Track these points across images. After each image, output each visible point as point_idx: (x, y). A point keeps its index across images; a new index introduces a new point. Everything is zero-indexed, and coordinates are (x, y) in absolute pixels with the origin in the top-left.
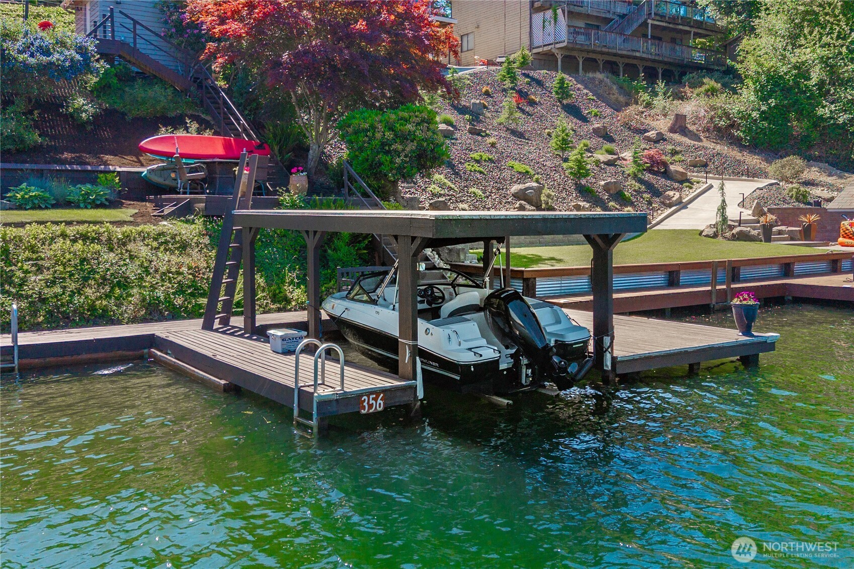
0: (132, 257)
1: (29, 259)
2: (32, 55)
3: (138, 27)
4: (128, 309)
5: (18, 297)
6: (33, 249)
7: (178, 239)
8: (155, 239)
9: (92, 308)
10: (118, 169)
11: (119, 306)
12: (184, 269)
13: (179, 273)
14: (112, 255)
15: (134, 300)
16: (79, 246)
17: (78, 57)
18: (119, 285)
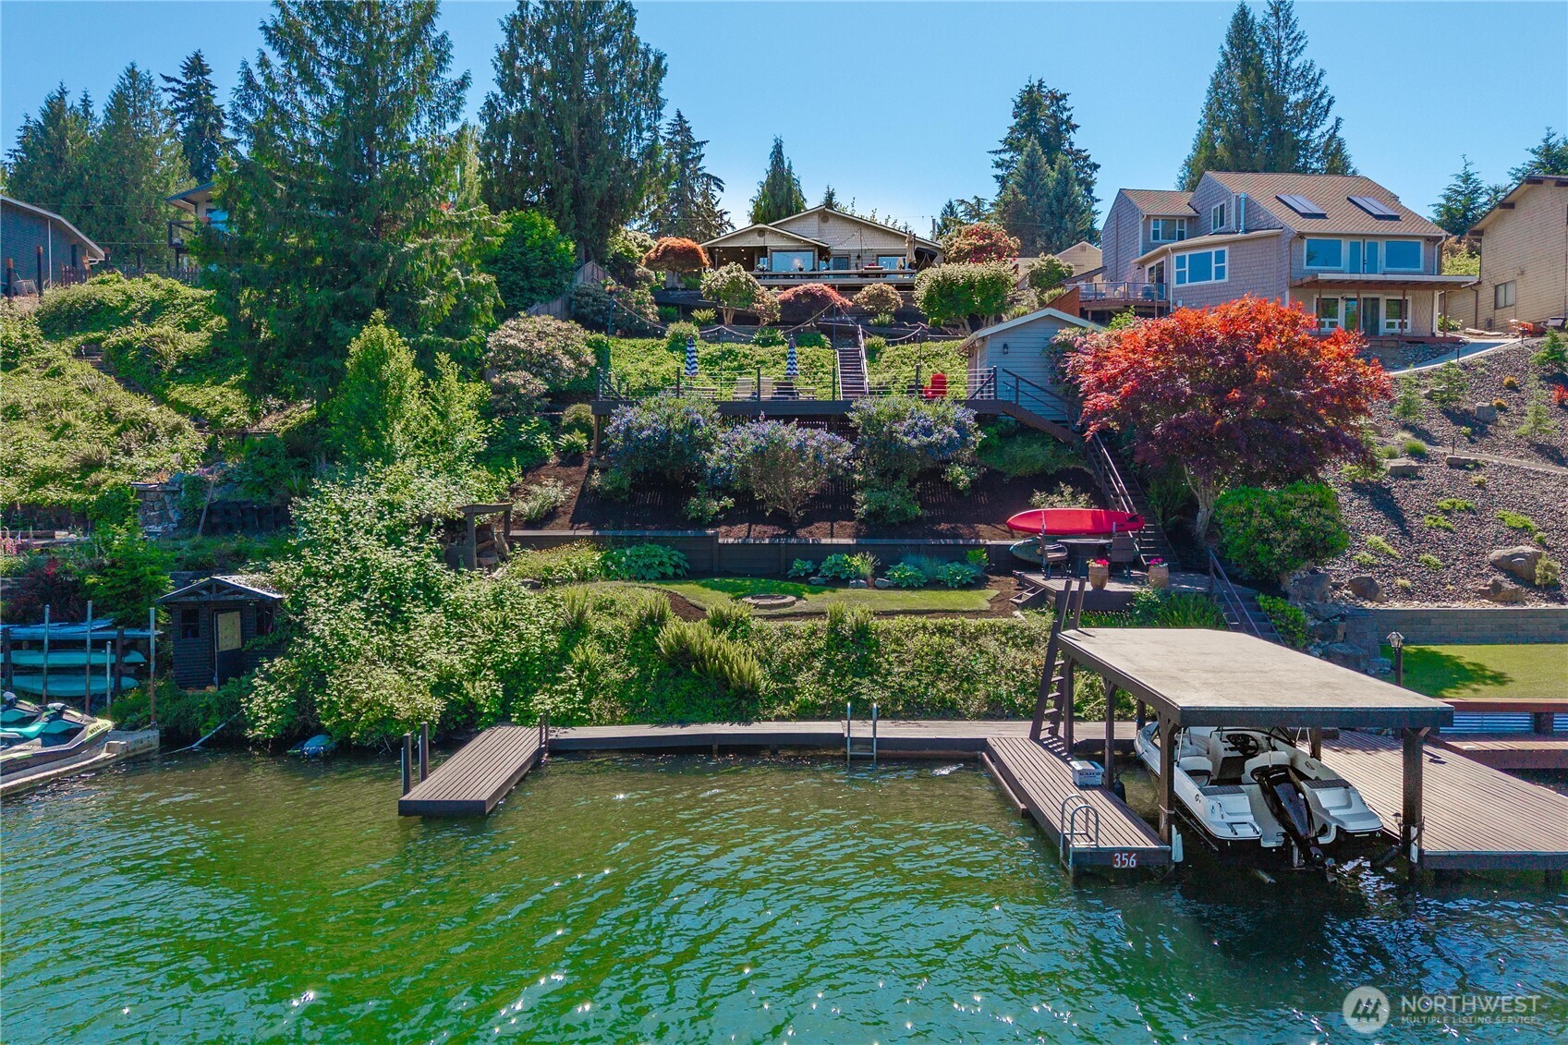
0: (981, 652)
1: (894, 651)
2: (915, 437)
3: (1021, 383)
4: (974, 705)
5: (884, 687)
6: (897, 641)
7: (1027, 633)
8: (1005, 633)
9: (943, 700)
10: (988, 543)
11: (965, 700)
12: (1028, 667)
13: (1023, 671)
14: (964, 649)
15: (980, 694)
16: (936, 638)
17: (956, 434)
18: (968, 679)
